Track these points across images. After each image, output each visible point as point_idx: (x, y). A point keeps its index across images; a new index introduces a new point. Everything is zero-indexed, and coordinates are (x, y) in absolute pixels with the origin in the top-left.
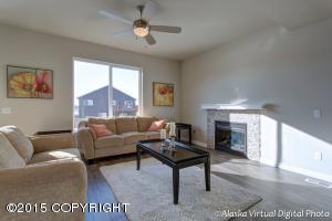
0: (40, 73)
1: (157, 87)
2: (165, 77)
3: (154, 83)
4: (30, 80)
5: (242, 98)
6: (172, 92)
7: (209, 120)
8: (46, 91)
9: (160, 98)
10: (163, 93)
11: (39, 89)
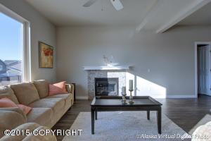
3: (40, 43)
5: (115, 62)
6: (52, 54)
7: (89, 78)
10: (46, 54)
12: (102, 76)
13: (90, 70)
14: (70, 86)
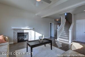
12: (21, 32)
13: (15, 29)
14: (7, 38)
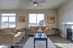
0: (23, 17)
1: (49, 18)
2: (52, 15)
3: (48, 17)
4: (22, 19)
6: (54, 19)
8: (24, 21)
9: (50, 21)
10: (51, 19)
11: (23, 21)
